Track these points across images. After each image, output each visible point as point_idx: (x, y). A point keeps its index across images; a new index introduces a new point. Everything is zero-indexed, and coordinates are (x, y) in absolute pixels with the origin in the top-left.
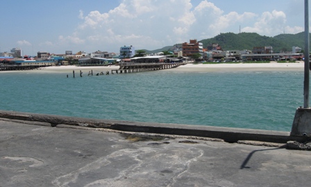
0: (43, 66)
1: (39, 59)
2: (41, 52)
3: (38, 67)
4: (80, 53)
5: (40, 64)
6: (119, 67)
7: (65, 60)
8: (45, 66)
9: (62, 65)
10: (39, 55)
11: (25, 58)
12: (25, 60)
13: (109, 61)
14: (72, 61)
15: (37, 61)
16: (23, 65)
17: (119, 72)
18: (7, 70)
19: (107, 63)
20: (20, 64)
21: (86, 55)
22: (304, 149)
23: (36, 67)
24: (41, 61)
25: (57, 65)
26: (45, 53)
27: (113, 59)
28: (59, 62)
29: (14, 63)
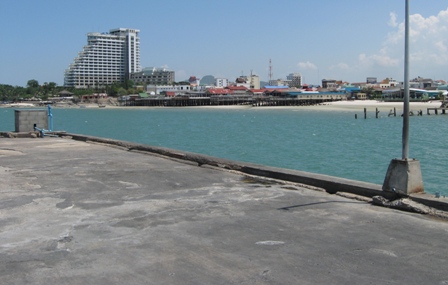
0: (328, 100)
1: (324, 90)
2: (327, 79)
3: (321, 101)
4: (387, 81)
5: (324, 98)
6: (440, 104)
7: (362, 92)
8: (331, 100)
9: (357, 99)
10: (325, 83)
11: (304, 88)
12: (303, 91)
13: (430, 94)
14: (371, 94)
15: (321, 93)
16: (299, 98)
17: (440, 111)
18: (277, 105)
19: (425, 97)
20: (295, 96)
21: (395, 84)
22: (386, 206)
23: (319, 102)
24: (326, 93)
25: (349, 99)
26: (334, 81)
27: (437, 91)
28: (353, 95)
29: (287, 95)
